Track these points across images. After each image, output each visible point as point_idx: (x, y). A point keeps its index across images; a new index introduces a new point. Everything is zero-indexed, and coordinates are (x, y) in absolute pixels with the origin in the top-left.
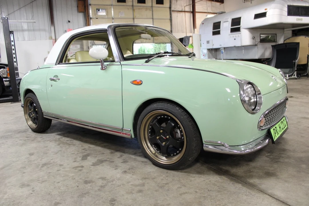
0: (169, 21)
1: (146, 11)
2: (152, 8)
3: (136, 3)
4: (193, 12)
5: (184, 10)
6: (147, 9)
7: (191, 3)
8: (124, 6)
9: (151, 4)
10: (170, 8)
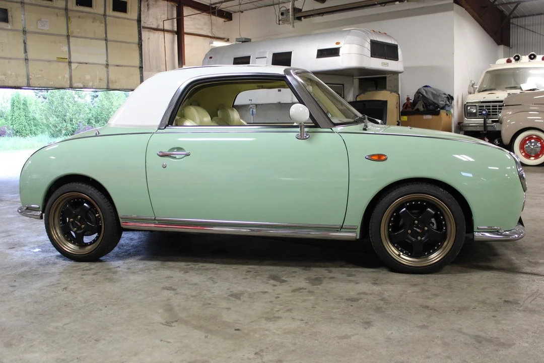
0: (136, 47)
1: (93, 22)
2: (105, 19)
3: (72, 5)
4: (180, 33)
5: (161, 27)
6: (94, 20)
7: (175, 16)
8: (48, 7)
9: (103, 9)
10: (139, 21)
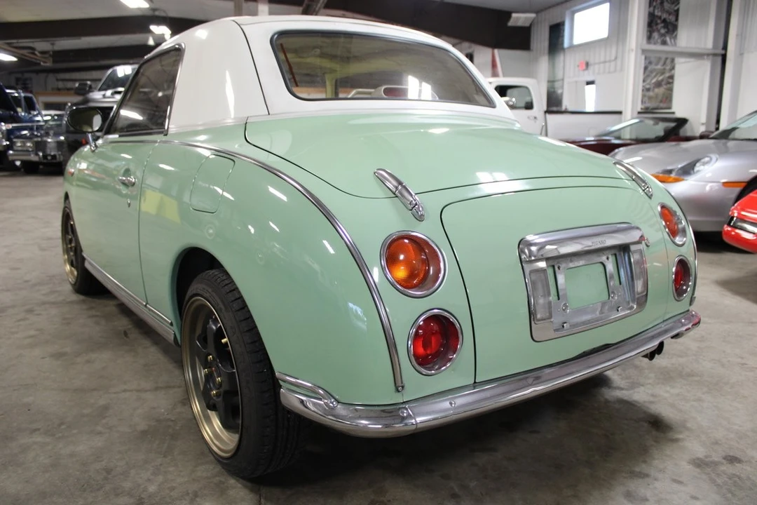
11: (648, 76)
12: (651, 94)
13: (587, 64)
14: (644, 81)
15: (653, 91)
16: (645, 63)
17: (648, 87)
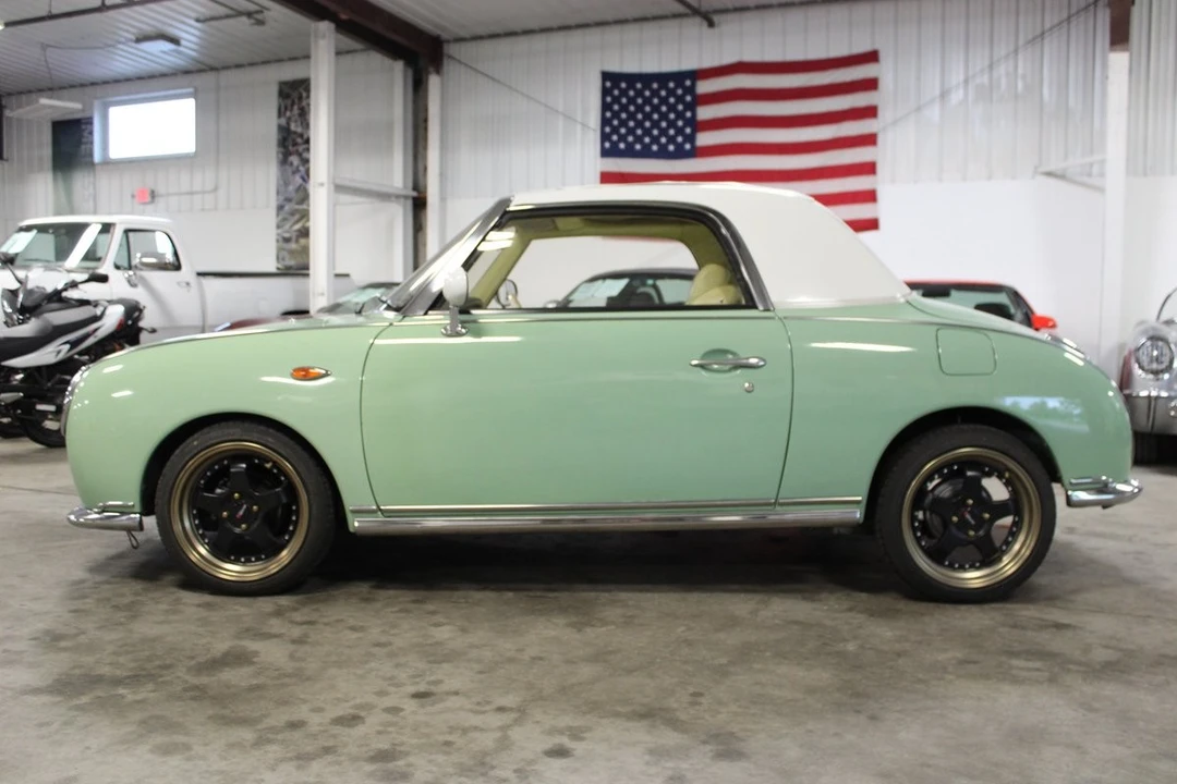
11: (285, 219)
12: (293, 246)
13: (153, 195)
14: (278, 227)
15: (297, 241)
16: (278, 200)
17: (287, 235)
